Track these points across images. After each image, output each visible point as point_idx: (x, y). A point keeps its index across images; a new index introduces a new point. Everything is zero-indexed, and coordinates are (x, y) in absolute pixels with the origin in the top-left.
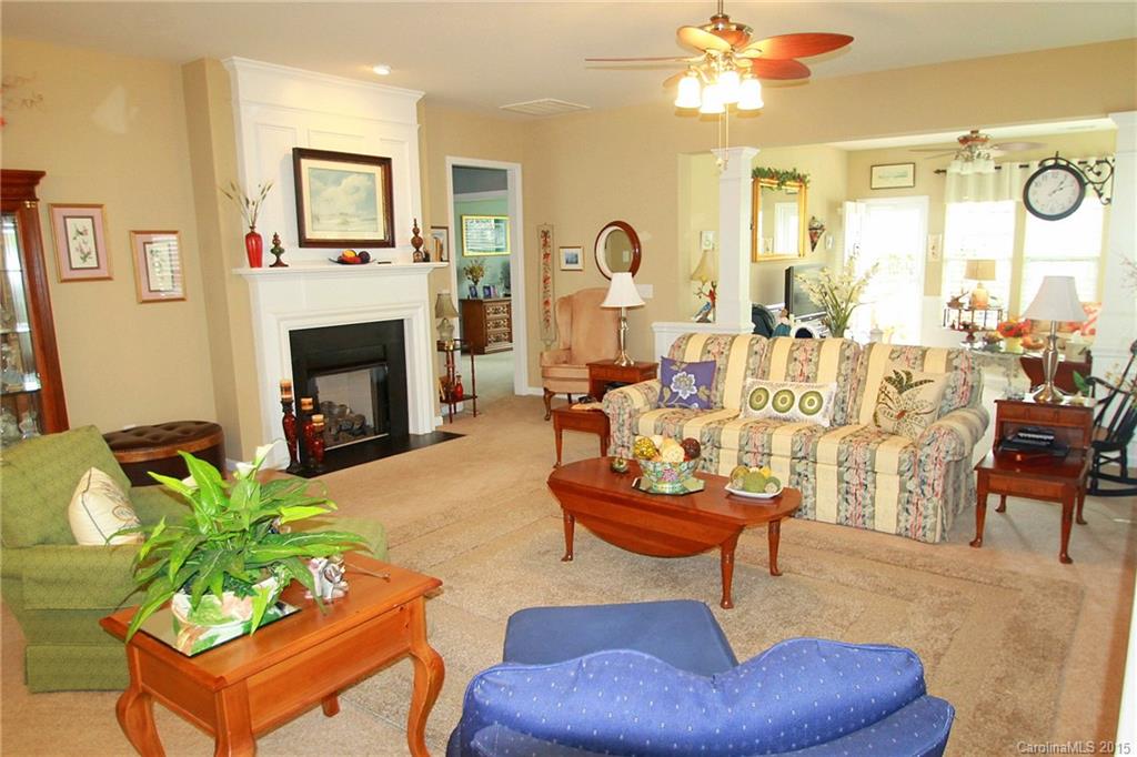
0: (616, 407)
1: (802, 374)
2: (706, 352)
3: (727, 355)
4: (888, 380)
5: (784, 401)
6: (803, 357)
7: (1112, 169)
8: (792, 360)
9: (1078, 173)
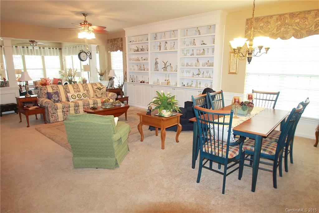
1: (77, 91)
2: (53, 90)
3: (59, 90)
4: (97, 89)
5: (79, 96)
6: (76, 88)
7: (90, 53)
8: (74, 88)
9: (86, 53)
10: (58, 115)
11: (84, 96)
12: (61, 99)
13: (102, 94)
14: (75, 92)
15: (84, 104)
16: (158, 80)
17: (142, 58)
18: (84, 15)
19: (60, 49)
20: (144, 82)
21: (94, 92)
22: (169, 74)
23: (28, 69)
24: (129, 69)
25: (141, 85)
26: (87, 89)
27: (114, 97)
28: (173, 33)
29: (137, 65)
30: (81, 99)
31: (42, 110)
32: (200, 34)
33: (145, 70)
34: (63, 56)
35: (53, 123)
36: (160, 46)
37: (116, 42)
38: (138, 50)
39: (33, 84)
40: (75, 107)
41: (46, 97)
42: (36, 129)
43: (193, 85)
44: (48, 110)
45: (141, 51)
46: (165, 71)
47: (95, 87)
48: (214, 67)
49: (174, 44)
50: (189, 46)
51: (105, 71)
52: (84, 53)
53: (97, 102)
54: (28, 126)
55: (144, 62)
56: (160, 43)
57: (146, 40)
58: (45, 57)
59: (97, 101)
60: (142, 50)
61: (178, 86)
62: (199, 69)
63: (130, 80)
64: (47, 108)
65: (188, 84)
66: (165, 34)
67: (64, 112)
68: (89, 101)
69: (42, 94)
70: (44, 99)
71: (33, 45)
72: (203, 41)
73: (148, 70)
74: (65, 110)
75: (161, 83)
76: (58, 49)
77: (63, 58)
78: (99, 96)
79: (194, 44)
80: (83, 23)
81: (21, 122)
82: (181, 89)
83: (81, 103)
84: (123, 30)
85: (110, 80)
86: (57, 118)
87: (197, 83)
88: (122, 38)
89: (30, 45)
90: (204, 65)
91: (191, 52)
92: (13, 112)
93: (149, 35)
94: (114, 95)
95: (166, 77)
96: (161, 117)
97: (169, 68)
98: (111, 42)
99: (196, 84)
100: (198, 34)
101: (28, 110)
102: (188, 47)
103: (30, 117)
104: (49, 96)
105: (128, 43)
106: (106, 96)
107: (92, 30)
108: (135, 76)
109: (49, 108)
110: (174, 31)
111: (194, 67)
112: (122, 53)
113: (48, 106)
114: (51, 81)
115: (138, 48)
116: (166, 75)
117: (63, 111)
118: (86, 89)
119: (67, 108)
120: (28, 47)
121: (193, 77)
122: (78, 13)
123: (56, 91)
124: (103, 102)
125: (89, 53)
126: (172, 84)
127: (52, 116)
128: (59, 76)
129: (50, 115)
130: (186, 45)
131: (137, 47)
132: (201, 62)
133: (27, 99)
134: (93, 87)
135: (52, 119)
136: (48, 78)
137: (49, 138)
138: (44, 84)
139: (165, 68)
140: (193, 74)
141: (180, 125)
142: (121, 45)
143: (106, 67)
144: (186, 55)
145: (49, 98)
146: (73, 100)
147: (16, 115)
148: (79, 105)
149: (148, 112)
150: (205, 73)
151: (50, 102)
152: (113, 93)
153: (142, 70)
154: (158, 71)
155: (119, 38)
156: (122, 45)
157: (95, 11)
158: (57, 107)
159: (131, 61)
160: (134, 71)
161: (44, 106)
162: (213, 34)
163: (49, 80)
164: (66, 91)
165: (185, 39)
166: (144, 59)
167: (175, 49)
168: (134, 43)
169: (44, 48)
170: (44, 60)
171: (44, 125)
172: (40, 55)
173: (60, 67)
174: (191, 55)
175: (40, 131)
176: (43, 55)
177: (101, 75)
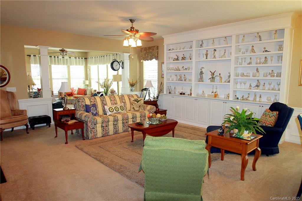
0: (91, 118)
1: (114, 103)
2: (91, 102)
3: (97, 102)
4: (134, 101)
5: (117, 109)
6: (113, 100)
7: (123, 62)
8: (111, 100)
9: (119, 63)
10: (97, 130)
11: (121, 109)
12: (99, 112)
13: (140, 106)
14: (112, 104)
15: (123, 118)
16: (203, 92)
17: (183, 67)
18: (132, 21)
19: (86, 59)
20: (184, 94)
21: (131, 104)
22: (217, 85)
23: (54, 79)
24: (167, 80)
25: (182, 97)
26: (124, 101)
27: (153, 110)
28: (225, 39)
29: (176, 75)
30: (119, 113)
31: (81, 125)
32: (260, 40)
33: (186, 81)
34: (88, 65)
35: (92, 139)
36: (207, 55)
37: (151, 51)
38: (177, 59)
39: (58, 94)
40: (114, 121)
41: (83, 110)
42: (76, 146)
43: (249, 99)
44: (87, 125)
45: (182, 60)
46: (213, 82)
47: (132, 99)
48: (281, 78)
49: (225, 52)
50: (244, 53)
51: (137, 82)
52: (117, 62)
53: (136, 116)
54: (66, 143)
55: (185, 71)
56: (207, 51)
57: (190, 48)
58: (71, 66)
59: (136, 114)
60: (183, 58)
61: (231, 99)
62: (258, 80)
63: (167, 91)
64: (87, 122)
65: (243, 97)
66: (213, 41)
67: (103, 127)
68: (128, 115)
69: (79, 106)
70: (81, 112)
71: (63, 55)
72: (265, 48)
73: (190, 80)
74: (104, 125)
75: (206, 95)
76: (83, 58)
77: (88, 68)
78: (136, 109)
79: (253, 51)
80: (129, 30)
81: (56, 137)
82: (232, 102)
83: (120, 117)
84: (162, 37)
85: (142, 91)
86: (96, 133)
87: (255, 96)
88: (158, 46)
89: (61, 54)
90: (266, 75)
91: (248, 61)
92: (45, 124)
93: (194, 43)
94: (153, 108)
95: (213, 89)
96: (239, 140)
97: (217, 79)
98: (145, 50)
99: (254, 98)
100: (259, 40)
101: (67, 124)
102: (244, 55)
103: (69, 132)
104: (87, 109)
105: (167, 51)
106: (143, 108)
107: (138, 37)
108: (173, 87)
109: (89, 123)
110: (226, 37)
111: (251, 77)
112: (157, 62)
113: (88, 120)
114: (75, 91)
115: (178, 56)
116: (213, 86)
117: (102, 125)
118: (122, 101)
119: (106, 122)
120: (59, 57)
121: (250, 89)
122: (124, 19)
123: (93, 103)
124: (150, 117)
125: (121, 62)
126: (222, 96)
127: (91, 131)
128: (83, 85)
129: (89, 130)
130: (241, 52)
131: (176, 55)
132: (261, 72)
133: (65, 112)
134: (130, 99)
135: (90, 135)
136: (73, 88)
137: (96, 159)
138: (70, 95)
139: (213, 79)
140: (250, 86)
141: (259, 149)
142: (156, 54)
143: (138, 77)
144: (242, 64)
145: (87, 111)
146: (110, 113)
147: (48, 129)
148: (118, 120)
149: (220, 133)
150: (267, 85)
151: (91, 116)
152: (152, 106)
153: (182, 81)
154: (203, 81)
155: (154, 46)
156: (158, 54)
157: (145, 16)
158: (97, 122)
159: (170, 71)
160: (172, 82)
161: (83, 120)
162: (282, 40)
163: (74, 90)
164: (103, 103)
165: (239, 46)
166: (186, 69)
167: (226, 57)
168: (173, 51)
169: (70, 58)
170: (70, 69)
171: (83, 141)
172: (67, 65)
173: (84, 77)
174: (248, 64)
175: (81, 150)
176: (69, 65)
177: (132, 85)
